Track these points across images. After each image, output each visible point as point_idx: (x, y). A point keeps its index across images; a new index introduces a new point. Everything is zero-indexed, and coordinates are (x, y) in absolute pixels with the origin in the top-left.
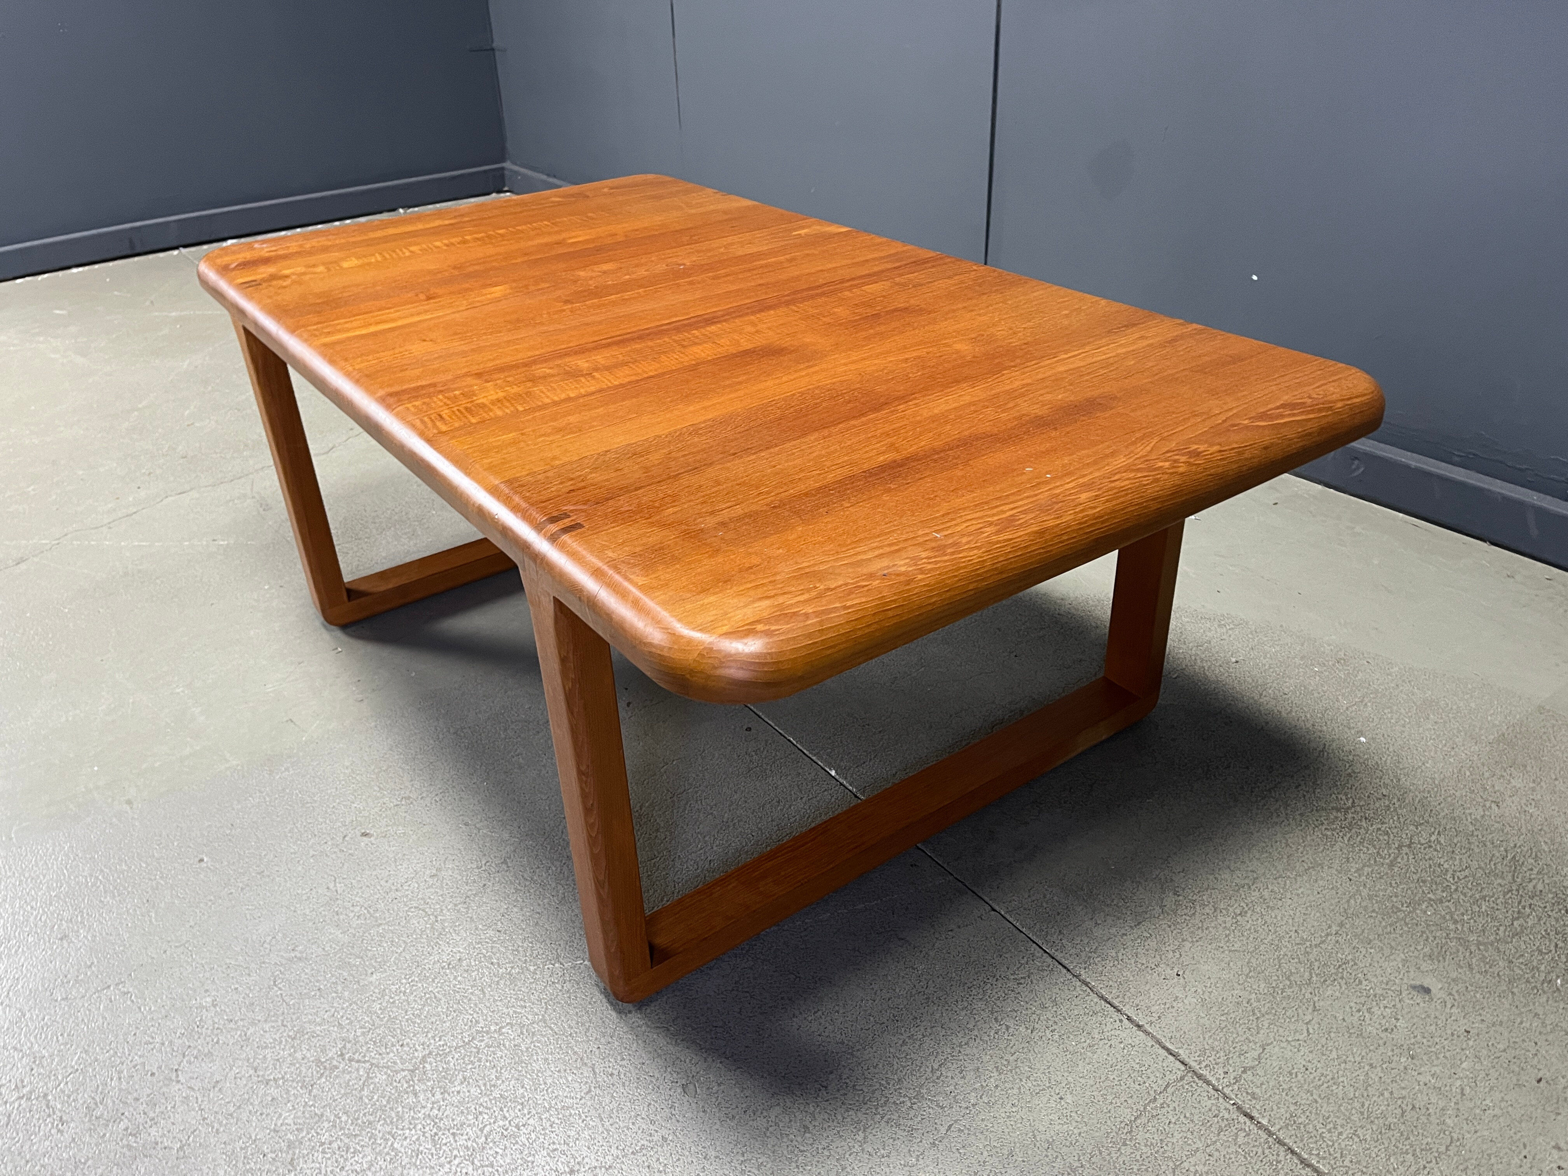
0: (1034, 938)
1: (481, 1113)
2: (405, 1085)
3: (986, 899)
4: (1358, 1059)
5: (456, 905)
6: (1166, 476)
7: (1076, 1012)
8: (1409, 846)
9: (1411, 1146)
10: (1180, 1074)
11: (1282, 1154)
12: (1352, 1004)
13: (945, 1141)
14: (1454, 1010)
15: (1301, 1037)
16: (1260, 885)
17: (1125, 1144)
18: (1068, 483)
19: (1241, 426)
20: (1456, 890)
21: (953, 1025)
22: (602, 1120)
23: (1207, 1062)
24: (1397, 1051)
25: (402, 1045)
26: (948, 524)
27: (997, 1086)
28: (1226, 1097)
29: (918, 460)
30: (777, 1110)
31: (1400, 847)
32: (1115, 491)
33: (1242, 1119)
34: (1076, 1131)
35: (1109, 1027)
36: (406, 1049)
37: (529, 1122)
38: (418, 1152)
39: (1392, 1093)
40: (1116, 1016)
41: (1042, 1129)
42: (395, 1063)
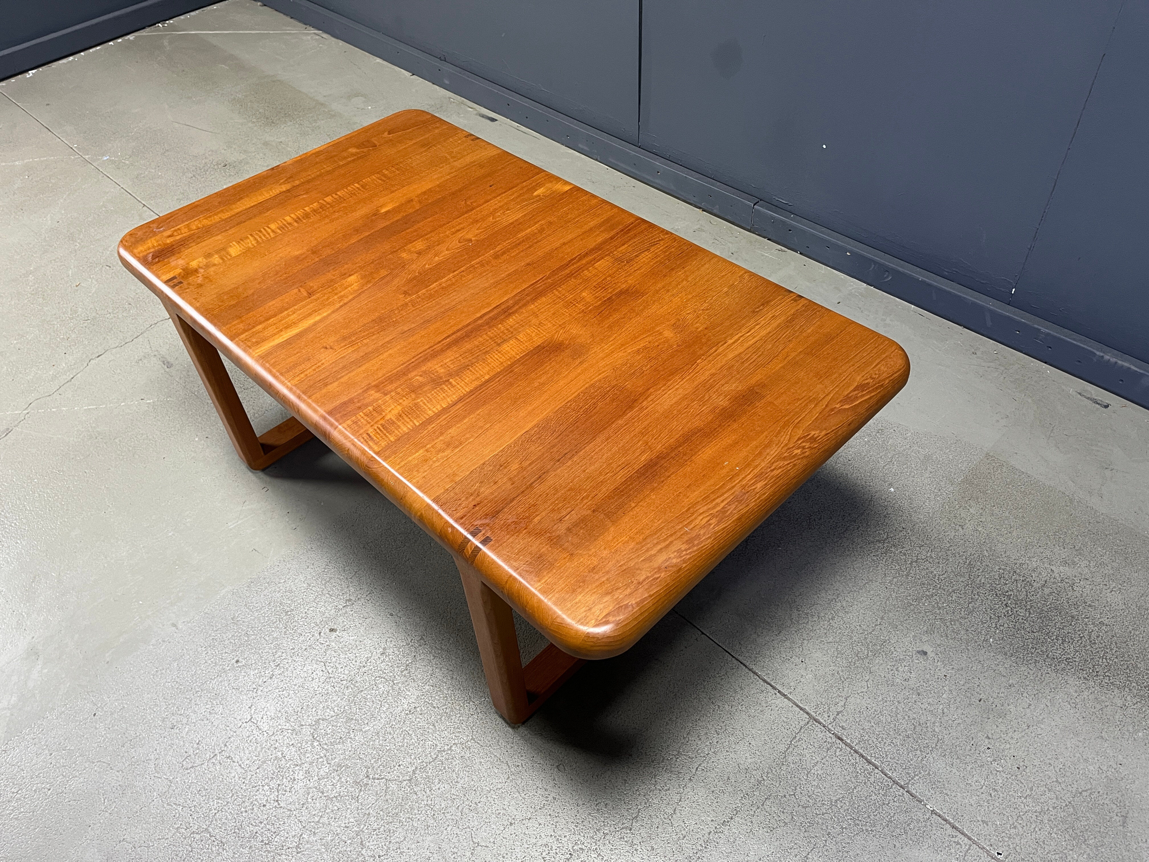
0: (726, 649)
1: (454, 799)
2: (409, 789)
3: (698, 627)
4: (892, 699)
5: (402, 672)
6: (799, 461)
7: (752, 692)
8: (916, 562)
9: (919, 745)
10: (807, 720)
11: (857, 758)
12: (889, 667)
13: (696, 777)
14: (939, 664)
15: (864, 690)
16: (840, 598)
17: (783, 764)
18: (749, 474)
19: (836, 410)
20: (940, 588)
21: (691, 710)
22: (519, 793)
23: (819, 712)
24: (911, 692)
25: (399, 766)
26: (691, 519)
27: (717, 742)
28: (829, 731)
29: (664, 458)
30: (609, 772)
31: (911, 564)
32: (774, 479)
33: (838, 741)
34: (759, 761)
35: (770, 698)
36: (402, 767)
37: (482, 800)
38: (428, 826)
39: (909, 717)
40: (773, 691)
41: (742, 762)
42: (399, 777)
